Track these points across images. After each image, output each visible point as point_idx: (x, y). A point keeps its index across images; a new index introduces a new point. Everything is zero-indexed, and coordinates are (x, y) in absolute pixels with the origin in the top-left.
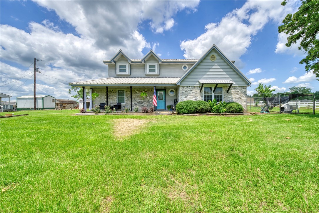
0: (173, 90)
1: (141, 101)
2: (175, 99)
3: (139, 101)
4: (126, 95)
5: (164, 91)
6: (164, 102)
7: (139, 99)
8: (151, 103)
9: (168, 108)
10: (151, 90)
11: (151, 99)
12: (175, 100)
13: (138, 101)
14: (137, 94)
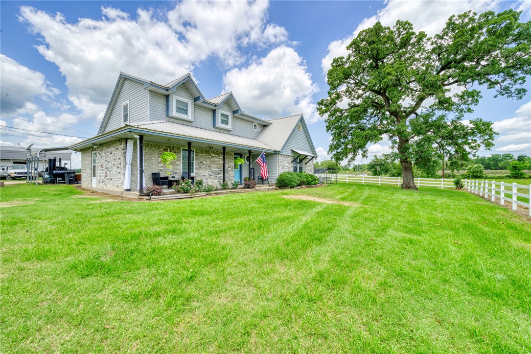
1: (218, 169)
3: (216, 169)
4: (197, 159)
6: (239, 173)
7: (215, 168)
13: (214, 169)
14: (213, 159)
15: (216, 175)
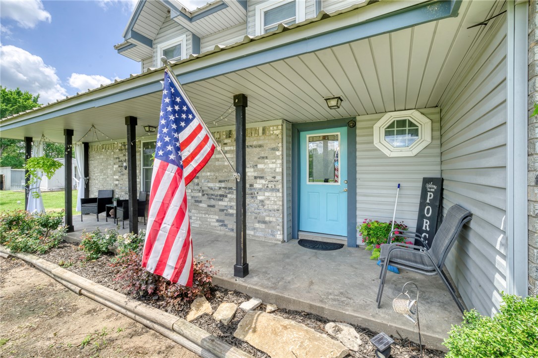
0: (414, 116)
1: (218, 185)
2: (426, 181)
3: (211, 185)
5: (345, 129)
6: (344, 198)
8: (262, 201)
9: (368, 239)
10: (264, 130)
11: (262, 178)
12: (431, 187)
15: (212, 202)
